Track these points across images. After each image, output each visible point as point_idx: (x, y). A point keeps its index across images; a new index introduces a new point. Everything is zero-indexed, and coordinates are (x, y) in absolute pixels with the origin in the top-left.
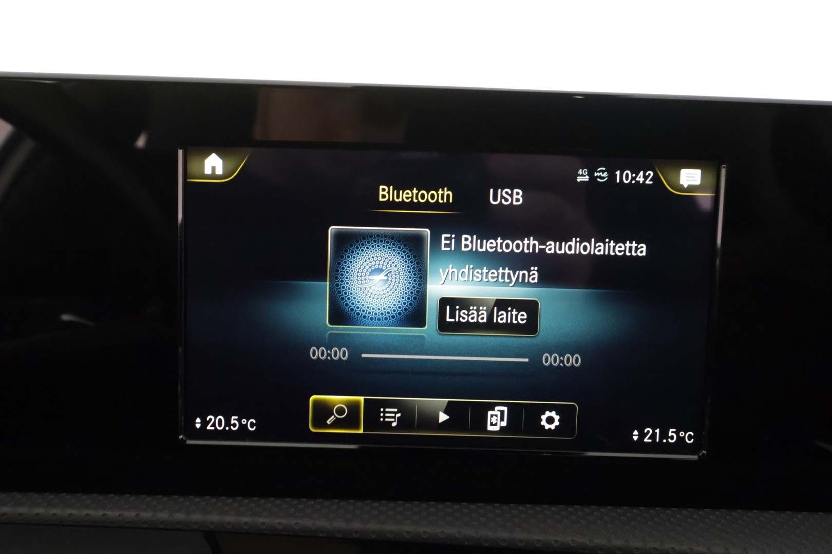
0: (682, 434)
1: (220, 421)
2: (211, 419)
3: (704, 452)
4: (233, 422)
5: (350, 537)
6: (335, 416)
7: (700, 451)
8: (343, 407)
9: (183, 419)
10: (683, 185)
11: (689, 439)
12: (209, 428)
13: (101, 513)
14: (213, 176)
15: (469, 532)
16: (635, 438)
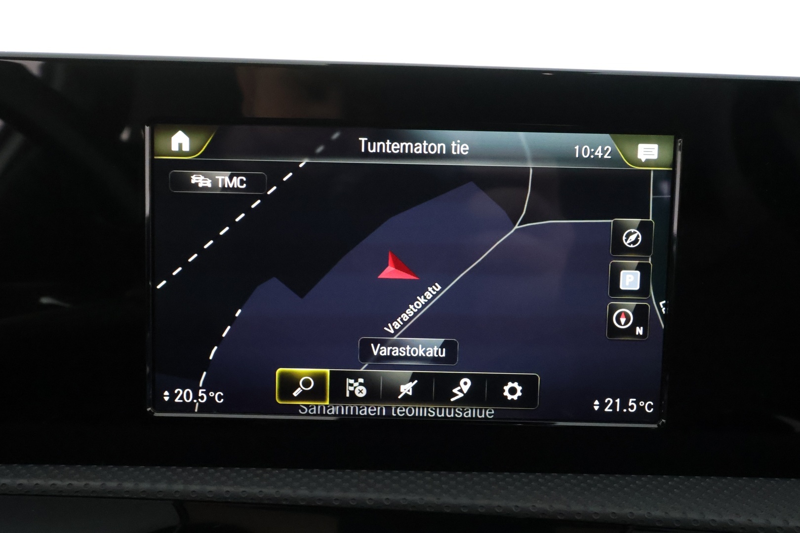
0: (642, 404)
1: (188, 394)
2: (179, 392)
3: (664, 421)
4: (200, 394)
5: (313, 504)
6: (302, 389)
7: (660, 420)
8: (308, 380)
9: (151, 392)
10: (640, 159)
11: (649, 409)
12: (177, 400)
13: (67, 482)
14: (181, 153)
15: (430, 499)
16: (596, 408)
